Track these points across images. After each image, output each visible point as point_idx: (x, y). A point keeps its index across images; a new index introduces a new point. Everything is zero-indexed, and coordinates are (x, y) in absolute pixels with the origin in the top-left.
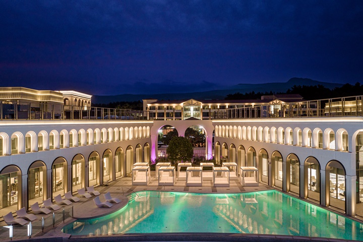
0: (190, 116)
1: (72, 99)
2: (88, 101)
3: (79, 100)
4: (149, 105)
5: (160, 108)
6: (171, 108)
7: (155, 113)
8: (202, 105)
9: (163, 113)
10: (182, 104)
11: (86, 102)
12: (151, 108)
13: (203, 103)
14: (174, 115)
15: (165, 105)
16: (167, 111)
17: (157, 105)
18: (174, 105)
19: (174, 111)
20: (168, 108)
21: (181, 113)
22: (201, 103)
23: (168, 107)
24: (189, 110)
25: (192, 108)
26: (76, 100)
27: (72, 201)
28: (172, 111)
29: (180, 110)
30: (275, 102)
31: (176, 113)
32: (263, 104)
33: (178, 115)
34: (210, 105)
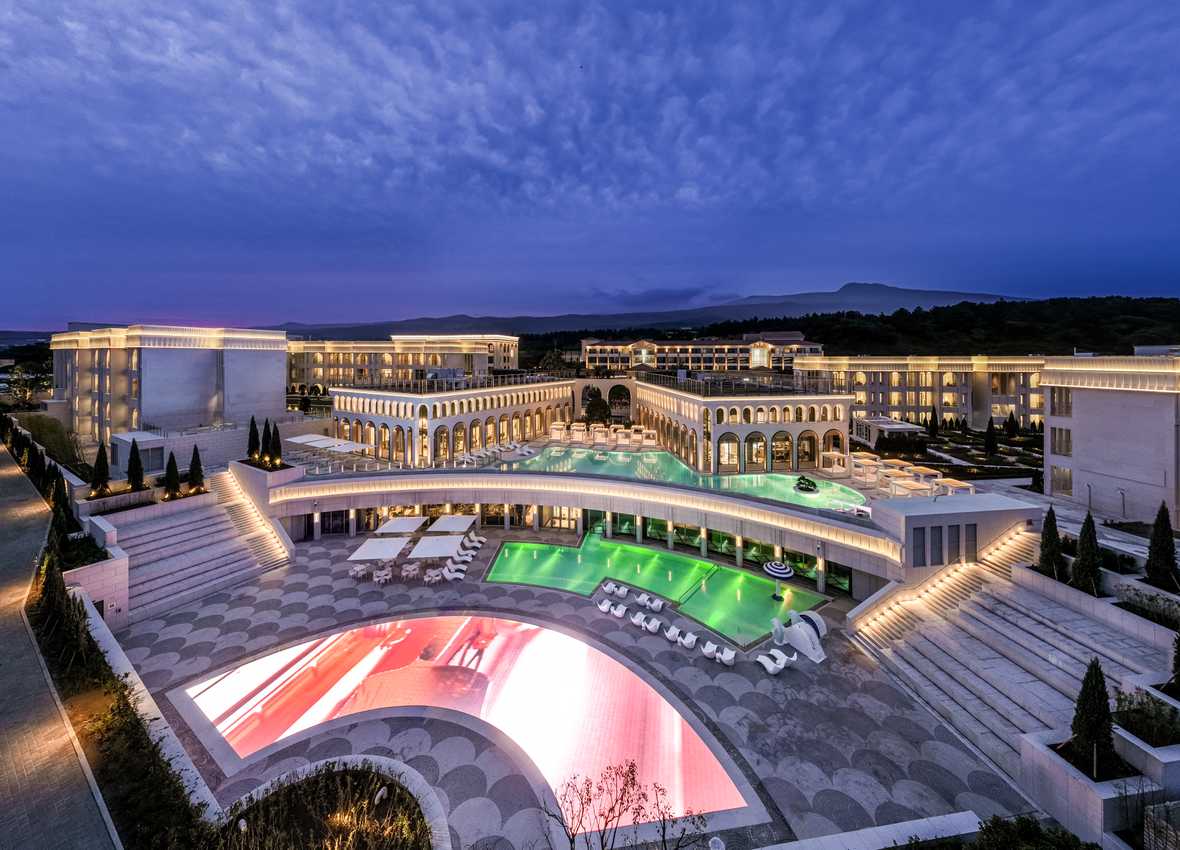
0: (640, 361)
1: (497, 345)
2: (514, 345)
3: (504, 344)
4: (588, 348)
5: (601, 351)
6: (616, 351)
7: (595, 358)
8: (656, 348)
9: (606, 358)
10: (630, 347)
11: (512, 346)
12: (591, 351)
13: (658, 345)
14: (619, 361)
15: (609, 348)
16: (611, 355)
17: (598, 348)
18: (620, 348)
19: (619, 355)
20: (612, 351)
21: (628, 359)
22: (655, 345)
24: (640, 353)
25: (644, 352)
26: (501, 345)
28: (617, 355)
29: (626, 355)
30: (757, 344)
31: (622, 358)
32: (741, 346)
33: (625, 360)
34: (667, 348)
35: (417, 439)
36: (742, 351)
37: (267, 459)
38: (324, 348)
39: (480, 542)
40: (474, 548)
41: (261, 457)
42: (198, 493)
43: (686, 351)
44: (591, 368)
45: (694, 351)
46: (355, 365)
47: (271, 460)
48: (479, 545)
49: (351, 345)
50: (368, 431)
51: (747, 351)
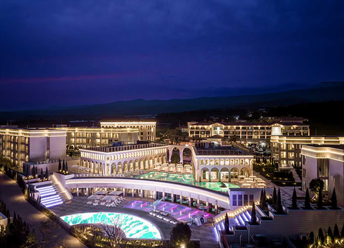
0: (217, 133)
1: (145, 127)
2: (153, 126)
3: (149, 126)
4: (190, 126)
5: (197, 128)
6: (204, 129)
7: (194, 132)
8: (224, 126)
9: (199, 132)
10: (211, 126)
11: (152, 126)
12: (192, 128)
13: (224, 125)
14: (205, 133)
15: (200, 126)
16: (201, 130)
17: (195, 126)
18: (206, 127)
19: (205, 130)
21: (209, 132)
22: (223, 125)
23: (202, 127)
24: (216, 129)
25: (218, 128)
26: (147, 127)
27: (134, 172)
28: (204, 130)
29: (209, 130)
30: (275, 125)
31: (207, 132)
32: (267, 126)
33: (208, 132)
34: (229, 127)
35: (106, 167)
36: (267, 128)
37: (64, 171)
38: (75, 131)
39: (123, 199)
40: (121, 201)
41: (62, 171)
42: (48, 180)
43: (239, 128)
44: (191, 137)
45: (243, 128)
46: (86, 138)
47: (65, 172)
48: (123, 200)
49: (85, 129)
50: (91, 164)
51: (271, 128)
